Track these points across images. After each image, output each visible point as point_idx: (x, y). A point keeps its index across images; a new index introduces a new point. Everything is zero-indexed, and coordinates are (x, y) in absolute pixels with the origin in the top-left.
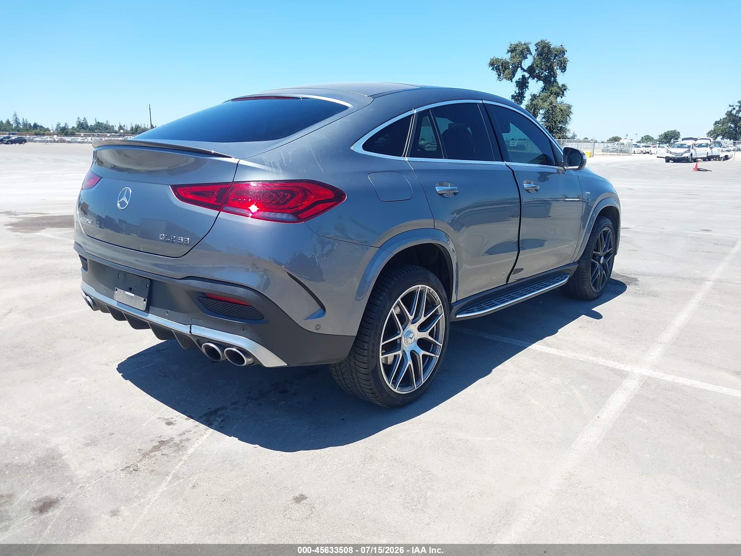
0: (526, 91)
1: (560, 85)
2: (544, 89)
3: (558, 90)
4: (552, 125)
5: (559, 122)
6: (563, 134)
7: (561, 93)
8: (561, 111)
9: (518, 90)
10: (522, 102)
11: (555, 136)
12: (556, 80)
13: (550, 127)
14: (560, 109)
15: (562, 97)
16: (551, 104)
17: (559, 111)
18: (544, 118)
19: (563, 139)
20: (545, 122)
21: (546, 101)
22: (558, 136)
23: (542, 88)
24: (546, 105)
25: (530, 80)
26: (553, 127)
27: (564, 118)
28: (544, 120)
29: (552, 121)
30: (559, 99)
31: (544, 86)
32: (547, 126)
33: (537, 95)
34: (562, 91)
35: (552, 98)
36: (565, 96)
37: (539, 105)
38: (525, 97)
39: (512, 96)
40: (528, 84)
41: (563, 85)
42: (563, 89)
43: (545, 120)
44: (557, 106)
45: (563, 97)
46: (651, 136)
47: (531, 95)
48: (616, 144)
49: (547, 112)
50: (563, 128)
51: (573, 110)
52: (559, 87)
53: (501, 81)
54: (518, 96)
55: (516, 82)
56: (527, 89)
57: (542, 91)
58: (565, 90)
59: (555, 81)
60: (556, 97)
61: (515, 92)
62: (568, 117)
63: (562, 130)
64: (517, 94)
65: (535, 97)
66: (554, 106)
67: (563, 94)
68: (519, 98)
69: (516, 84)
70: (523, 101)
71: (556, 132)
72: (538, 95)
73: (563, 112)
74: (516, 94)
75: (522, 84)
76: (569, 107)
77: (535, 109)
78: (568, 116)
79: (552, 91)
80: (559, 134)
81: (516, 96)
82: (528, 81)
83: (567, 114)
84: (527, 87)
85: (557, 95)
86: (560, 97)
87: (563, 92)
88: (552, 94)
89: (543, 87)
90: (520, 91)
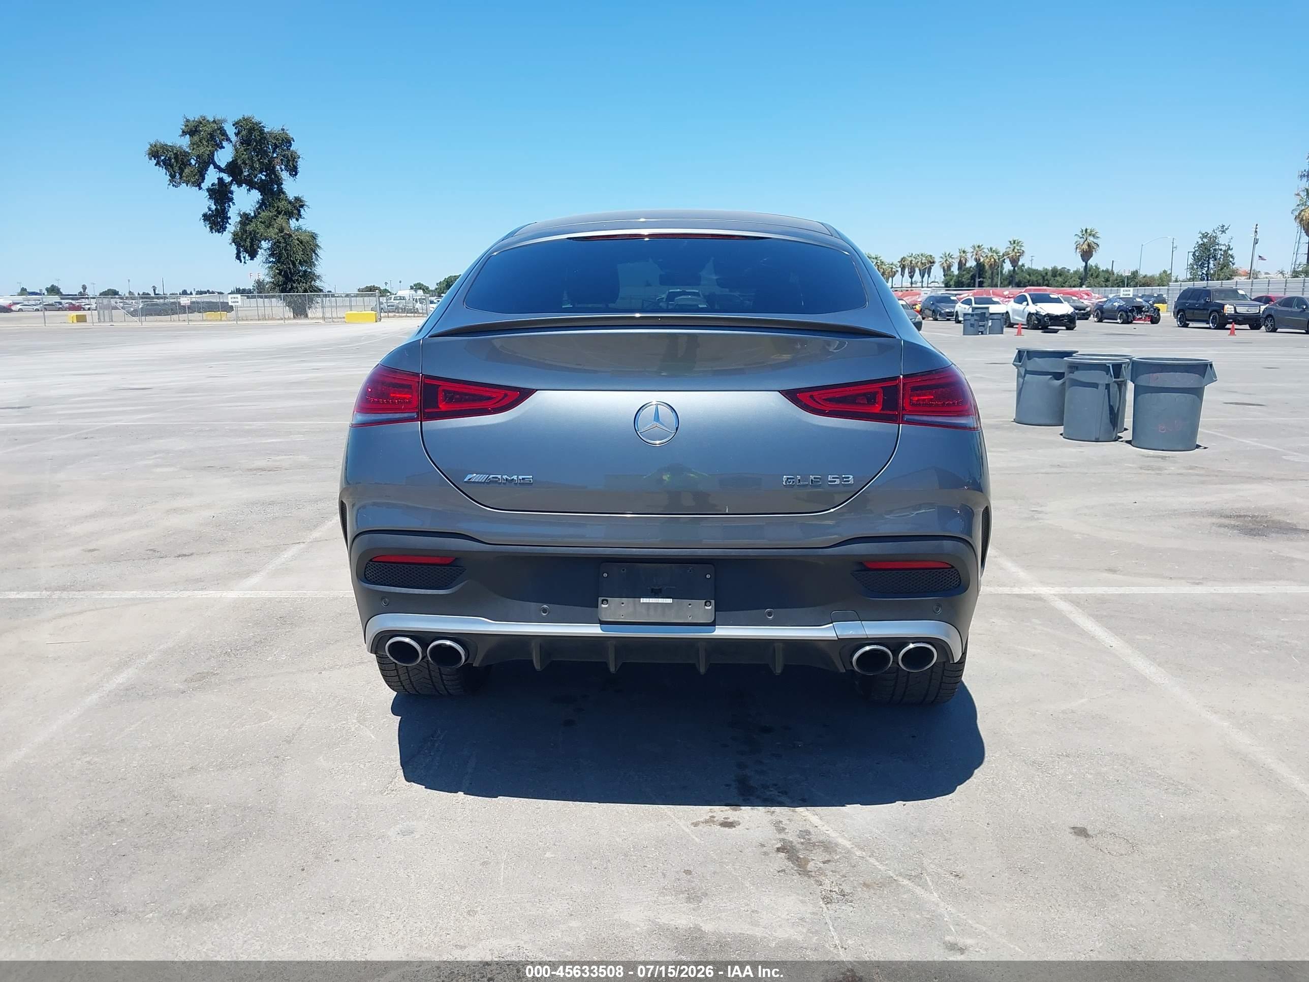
0: (230, 207)
1: (291, 197)
2: (262, 205)
3: (290, 207)
4: (289, 268)
5: (300, 263)
6: (311, 283)
7: (295, 212)
8: (301, 243)
9: (215, 204)
10: (226, 227)
11: (297, 287)
12: (282, 188)
13: (286, 272)
14: (298, 239)
15: (297, 220)
16: (281, 230)
17: (298, 244)
18: (272, 255)
19: (311, 292)
20: (274, 263)
21: (270, 225)
22: (303, 288)
23: (258, 202)
24: (273, 232)
25: (234, 187)
26: (290, 272)
27: (308, 255)
28: (271, 259)
29: (288, 262)
30: (293, 223)
31: (262, 200)
32: (279, 270)
33: (250, 214)
34: (296, 208)
35: (280, 220)
36: (304, 218)
37: (258, 233)
38: (230, 218)
39: (205, 215)
40: (232, 194)
41: (297, 199)
42: (298, 205)
43: (274, 260)
44: (293, 235)
45: (300, 219)
46: (424, 284)
47: (239, 214)
48: (393, 299)
49: (276, 244)
50: (309, 272)
51: (320, 241)
52: (290, 202)
53: (176, 187)
54: (216, 216)
55: (209, 190)
56: (231, 203)
57: (260, 207)
58: (302, 206)
59: (281, 191)
60: (288, 219)
61: (210, 209)
62: (314, 254)
63: (308, 277)
64: (212, 211)
65: (247, 218)
66: (287, 235)
67: (299, 215)
68: (219, 220)
69: (207, 194)
70: (228, 225)
71: (298, 280)
72: (253, 214)
73: (304, 246)
74: (210, 212)
75: (221, 194)
76: (314, 237)
77: (252, 240)
78: (314, 252)
79: (278, 207)
80: (304, 284)
81: (214, 216)
82: (232, 189)
83: (312, 249)
84: (231, 200)
85: (290, 215)
86: (294, 220)
87: (299, 211)
88: (279, 213)
89: (260, 202)
90: (218, 207)
